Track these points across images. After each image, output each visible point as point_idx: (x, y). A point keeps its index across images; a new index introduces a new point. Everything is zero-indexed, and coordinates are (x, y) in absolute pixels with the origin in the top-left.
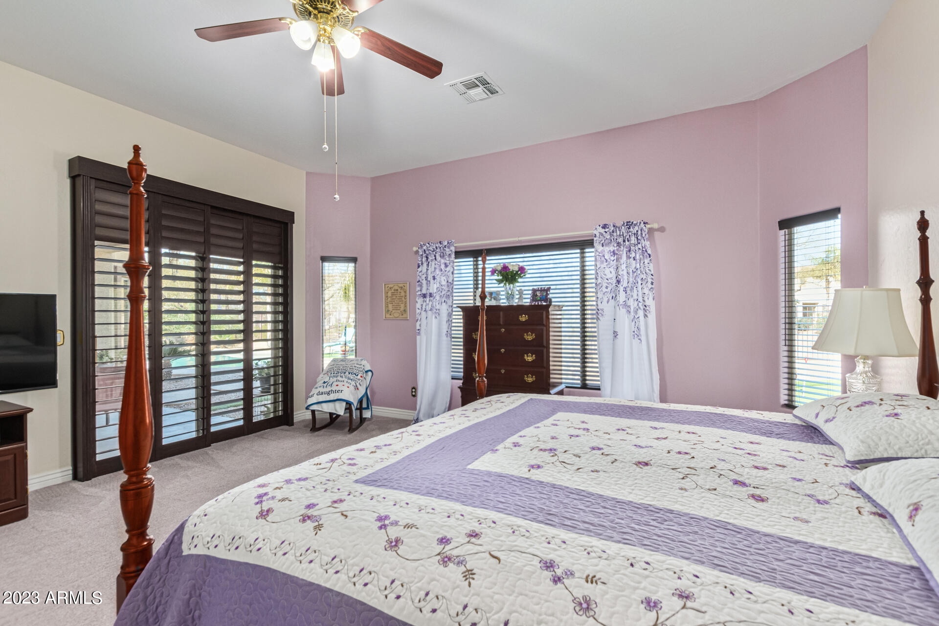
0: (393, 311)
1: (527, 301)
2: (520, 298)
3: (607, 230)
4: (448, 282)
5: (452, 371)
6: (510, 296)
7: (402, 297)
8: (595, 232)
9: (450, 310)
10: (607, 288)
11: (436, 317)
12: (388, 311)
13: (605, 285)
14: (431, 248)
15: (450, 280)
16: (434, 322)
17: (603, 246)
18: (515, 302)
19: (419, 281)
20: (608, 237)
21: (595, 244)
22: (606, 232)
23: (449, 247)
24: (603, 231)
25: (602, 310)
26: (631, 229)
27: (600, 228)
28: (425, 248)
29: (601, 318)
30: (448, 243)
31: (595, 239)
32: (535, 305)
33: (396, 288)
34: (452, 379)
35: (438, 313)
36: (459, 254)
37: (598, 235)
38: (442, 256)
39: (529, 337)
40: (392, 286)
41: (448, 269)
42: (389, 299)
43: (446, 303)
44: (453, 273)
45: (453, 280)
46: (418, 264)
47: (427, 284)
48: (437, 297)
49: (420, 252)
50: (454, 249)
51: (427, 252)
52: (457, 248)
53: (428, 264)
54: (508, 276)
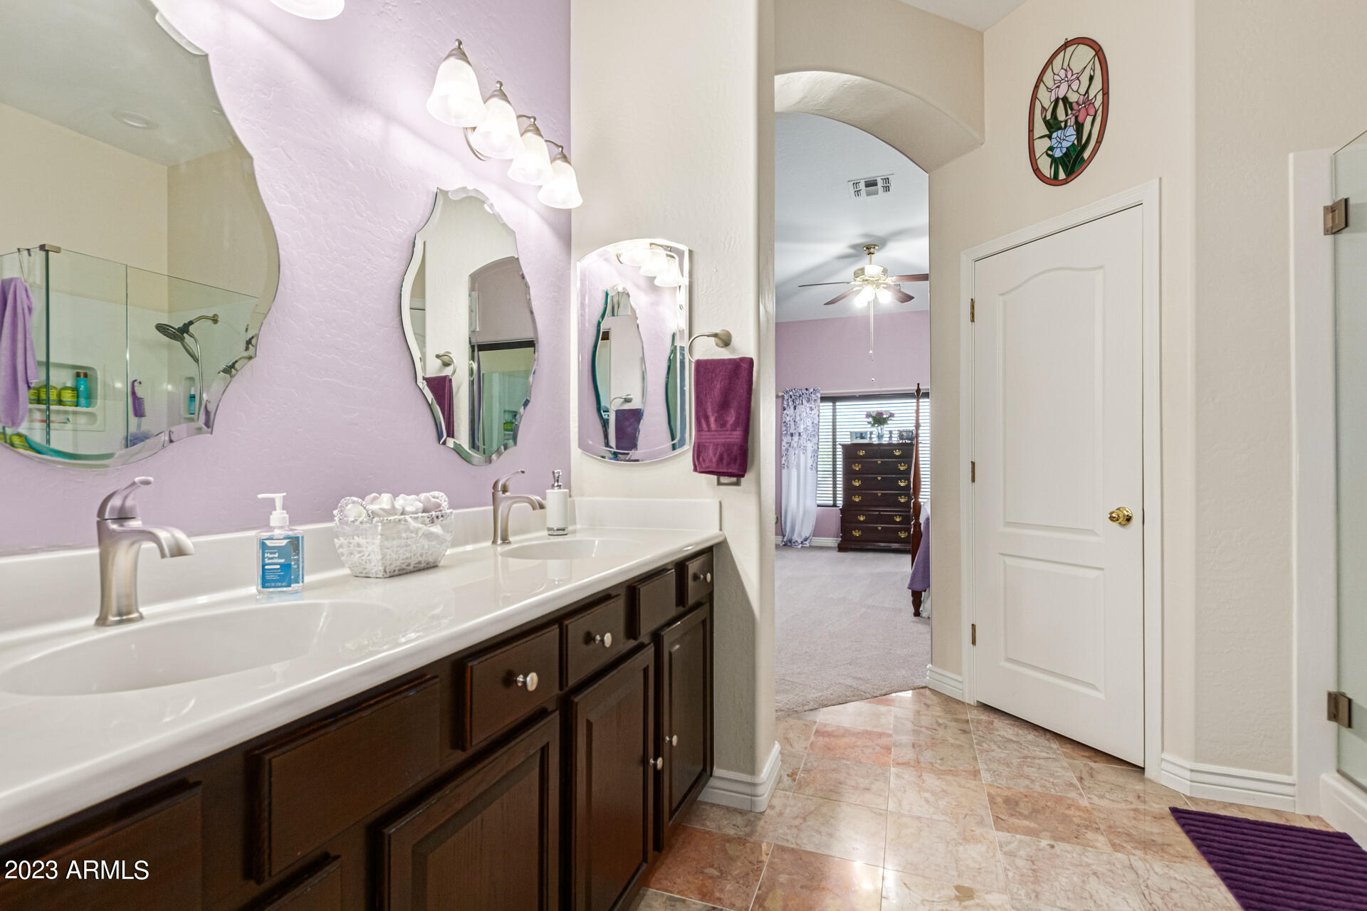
1: (895, 440)
2: (891, 437)
4: (813, 423)
6: (880, 437)
9: (816, 447)
11: (803, 453)
14: (797, 394)
15: (816, 422)
16: (802, 457)
18: (885, 440)
19: (785, 422)
23: (815, 394)
28: (791, 393)
30: (814, 390)
32: (902, 443)
35: (805, 449)
36: (824, 399)
38: (808, 401)
39: (902, 467)
41: (813, 412)
43: (811, 441)
44: (819, 416)
45: (819, 422)
46: (784, 407)
47: (795, 425)
48: (804, 436)
49: (786, 397)
50: (819, 395)
51: (793, 397)
52: (821, 394)
53: (795, 408)
54: (879, 420)
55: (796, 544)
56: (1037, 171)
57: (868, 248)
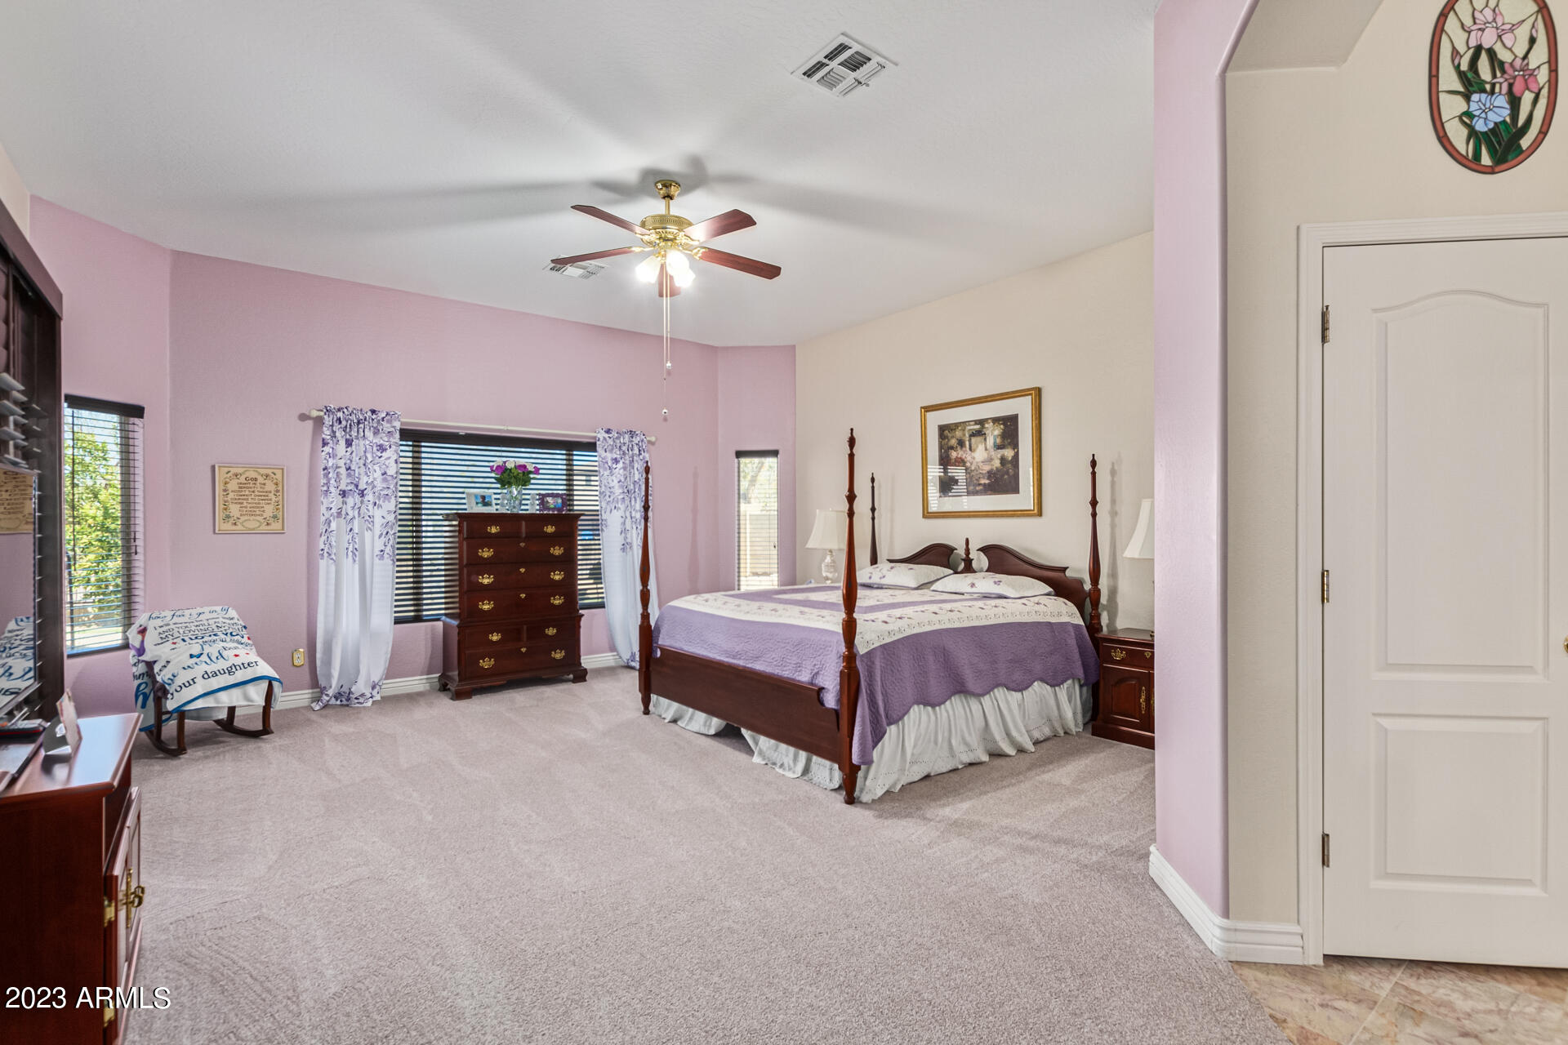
0: (243, 518)
3: (610, 435)
5: (396, 612)
6: (516, 502)
7: (270, 492)
8: (599, 435)
10: (610, 496)
11: (369, 529)
12: (228, 517)
13: (608, 494)
14: (353, 417)
15: (393, 473)
16: (368, 534)
17: (606, 452)
20: (612, 443)
21: (598, 449)
22: (610, 438)
23: (389, 421)
24: (606, 435)
25: (606, 520)
26: (634, 439)
27: (603, 432)
28: (340, 414)
29: (605, 529)
30: (387, 414)
31: (598, 443)
33: (252, 474)
34: (396, 623)
35: (372, 522)
36: (408, 433)
37: (601, 439)
38: (376, 433)
39: (557, 551)
40: (240, 471)
41: (386, 455)
42: (231, 495)
46: (323, 440)
47: (349, 475)
48: (370, 497)
49: (328, 420)
50: (398, 425)
51: (344, 423)
52: (402, 424)
53: (349, 443)
54: (508, 477)
55: (361, 700)
56: (1443, 139)
57: (665, 186)
